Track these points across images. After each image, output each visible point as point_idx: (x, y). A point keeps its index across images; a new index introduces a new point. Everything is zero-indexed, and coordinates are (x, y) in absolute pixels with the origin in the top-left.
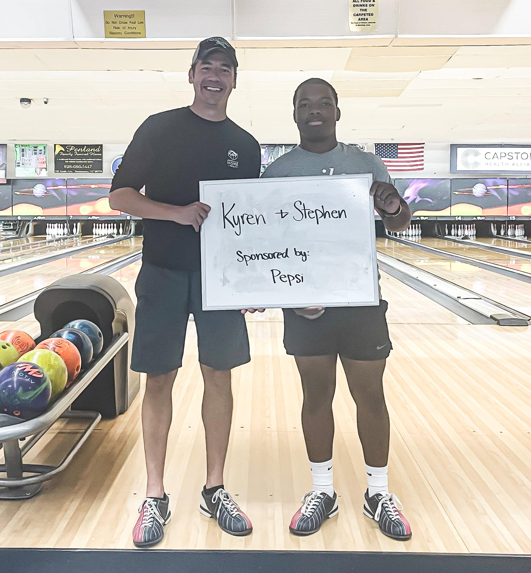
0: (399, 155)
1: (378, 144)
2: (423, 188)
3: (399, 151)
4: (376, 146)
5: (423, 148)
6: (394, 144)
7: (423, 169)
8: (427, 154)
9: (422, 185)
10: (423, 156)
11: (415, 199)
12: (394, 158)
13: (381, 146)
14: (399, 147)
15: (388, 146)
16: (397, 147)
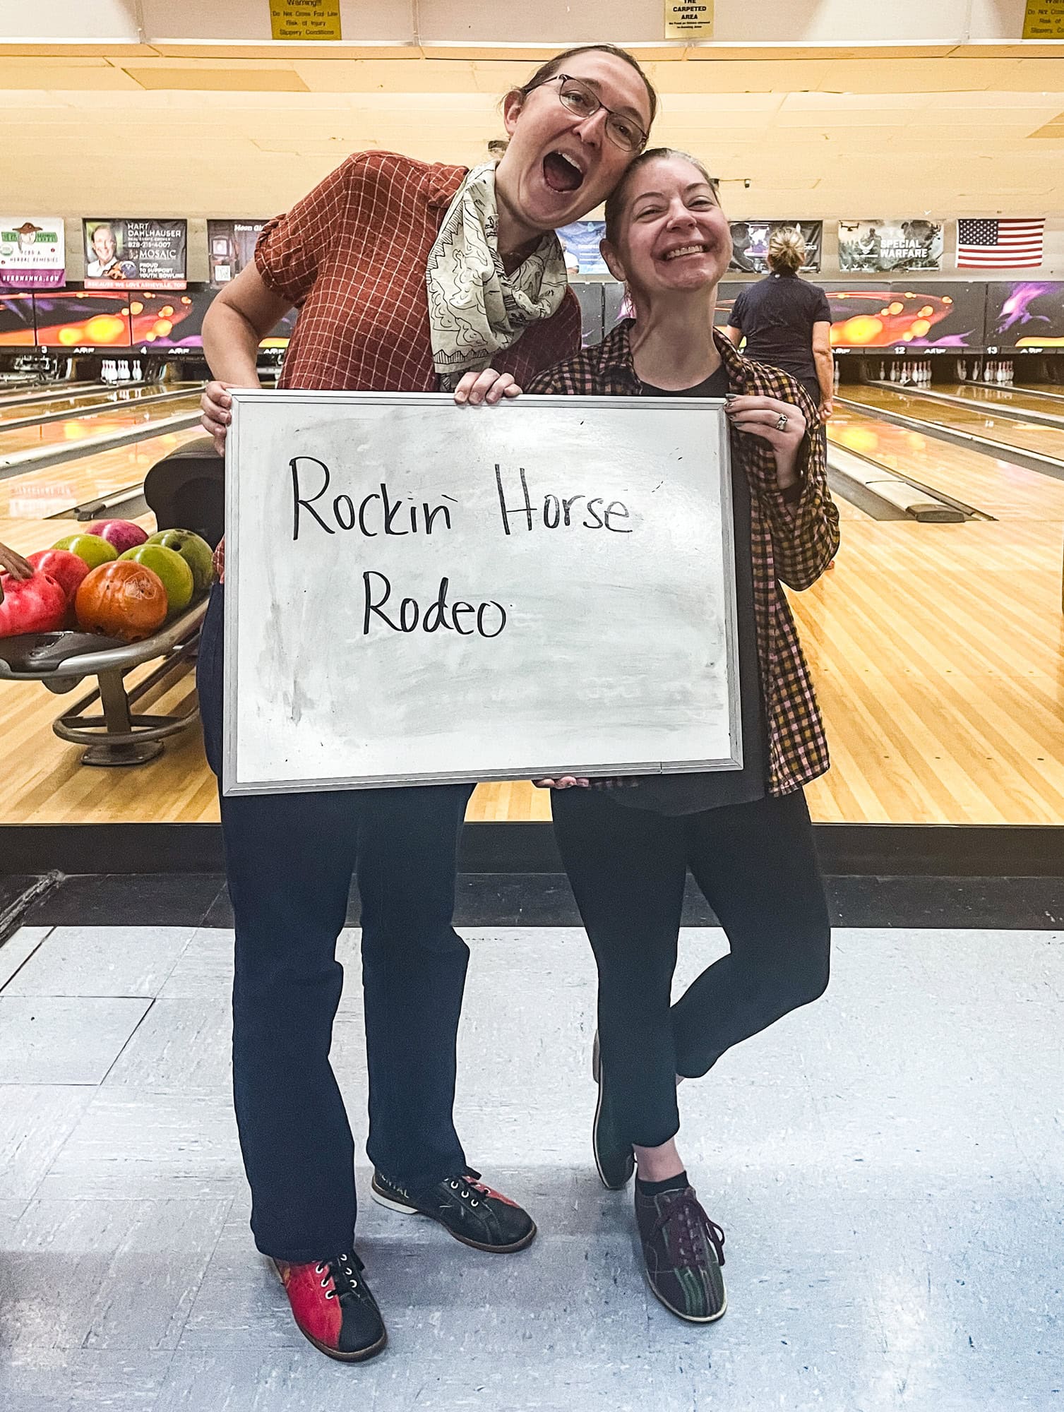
0: (1000, 240)
1: (965, 221)
2: (1035, 298)
3: (1000, 233)
4: (960, 224)
5: (1042, 227)
6: (992, 221)
7: (1040, 264)
8: (1048, 237)
9: (1035, 293)
10: (1041, 242)
11: (1021, 318)
12: (991, 244)
13: (969, 224)
14: (1000, 225)
15: (981, 225)
16: (997, 225)
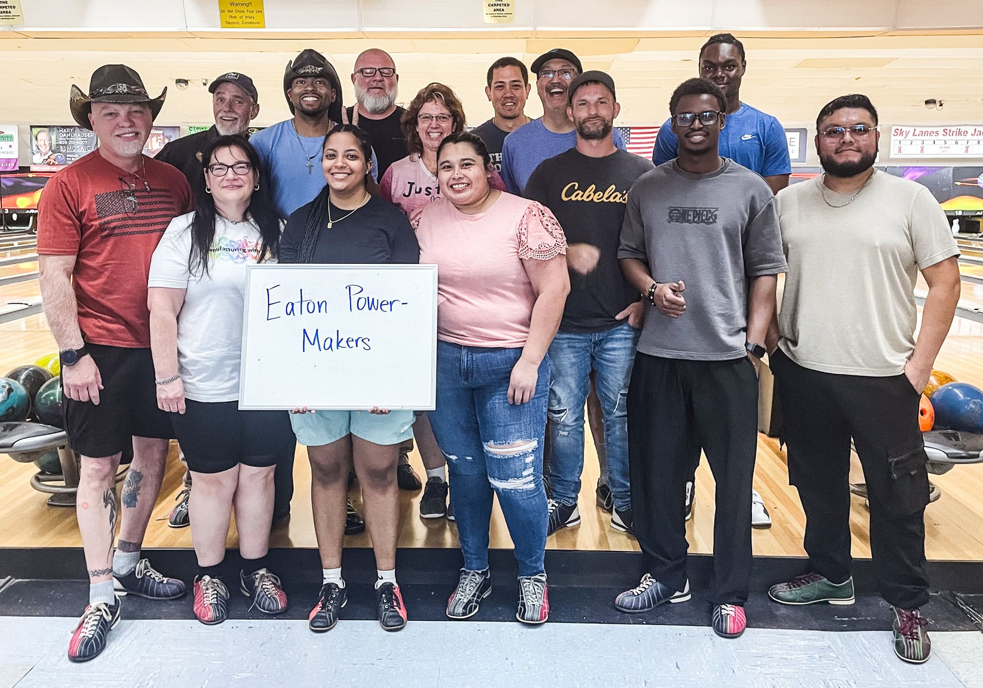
0: (631, 141)
3: (632, 136)
6: (626, 128)
14: (632, 131)
16: (629, 131)
